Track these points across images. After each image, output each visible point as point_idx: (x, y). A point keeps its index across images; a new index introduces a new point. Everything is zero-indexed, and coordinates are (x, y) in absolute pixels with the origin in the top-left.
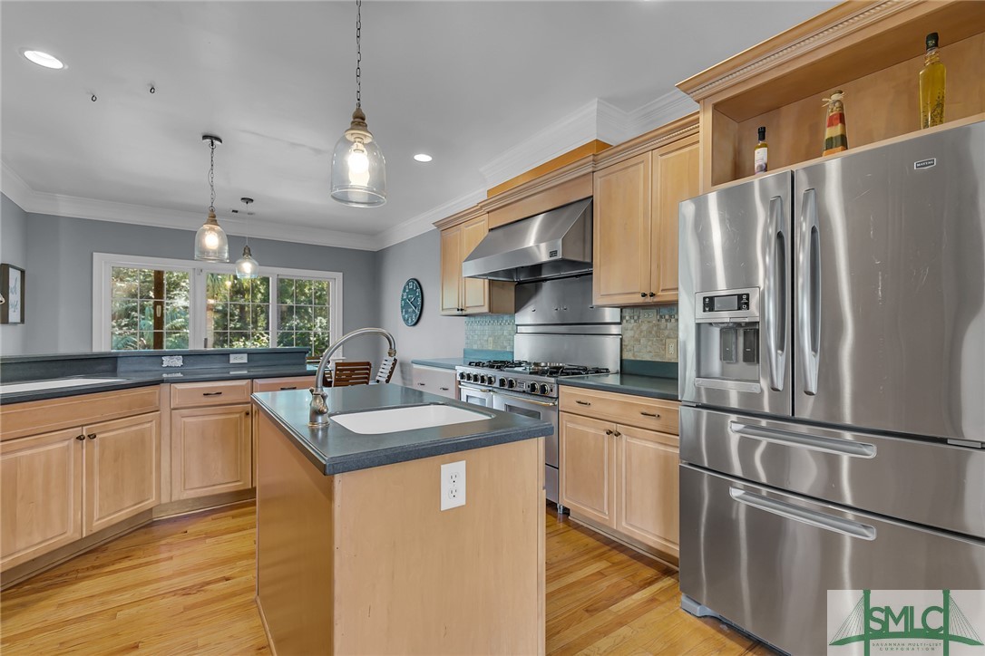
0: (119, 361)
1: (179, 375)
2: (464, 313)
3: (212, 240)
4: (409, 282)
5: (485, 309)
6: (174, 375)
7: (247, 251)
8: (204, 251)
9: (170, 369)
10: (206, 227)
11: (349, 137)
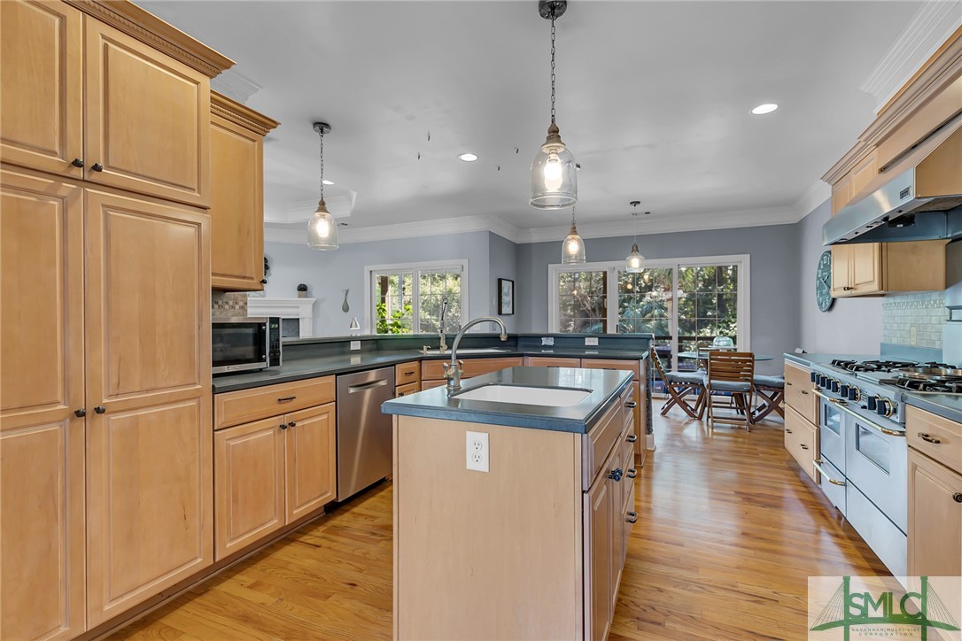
0: (519, 339)
1: (552, 351)
2: (854, 292)
3: (573, 247)
4: (823, 255)
5: (875, 287)
6: (548, 352)
7: (635, 248)
8: (569, 257)
9: (547, 347)
10: (570, 237)
11: (545, 150)
